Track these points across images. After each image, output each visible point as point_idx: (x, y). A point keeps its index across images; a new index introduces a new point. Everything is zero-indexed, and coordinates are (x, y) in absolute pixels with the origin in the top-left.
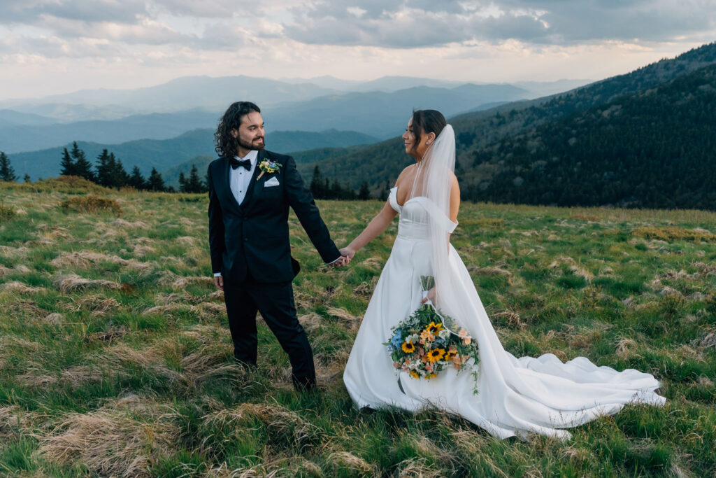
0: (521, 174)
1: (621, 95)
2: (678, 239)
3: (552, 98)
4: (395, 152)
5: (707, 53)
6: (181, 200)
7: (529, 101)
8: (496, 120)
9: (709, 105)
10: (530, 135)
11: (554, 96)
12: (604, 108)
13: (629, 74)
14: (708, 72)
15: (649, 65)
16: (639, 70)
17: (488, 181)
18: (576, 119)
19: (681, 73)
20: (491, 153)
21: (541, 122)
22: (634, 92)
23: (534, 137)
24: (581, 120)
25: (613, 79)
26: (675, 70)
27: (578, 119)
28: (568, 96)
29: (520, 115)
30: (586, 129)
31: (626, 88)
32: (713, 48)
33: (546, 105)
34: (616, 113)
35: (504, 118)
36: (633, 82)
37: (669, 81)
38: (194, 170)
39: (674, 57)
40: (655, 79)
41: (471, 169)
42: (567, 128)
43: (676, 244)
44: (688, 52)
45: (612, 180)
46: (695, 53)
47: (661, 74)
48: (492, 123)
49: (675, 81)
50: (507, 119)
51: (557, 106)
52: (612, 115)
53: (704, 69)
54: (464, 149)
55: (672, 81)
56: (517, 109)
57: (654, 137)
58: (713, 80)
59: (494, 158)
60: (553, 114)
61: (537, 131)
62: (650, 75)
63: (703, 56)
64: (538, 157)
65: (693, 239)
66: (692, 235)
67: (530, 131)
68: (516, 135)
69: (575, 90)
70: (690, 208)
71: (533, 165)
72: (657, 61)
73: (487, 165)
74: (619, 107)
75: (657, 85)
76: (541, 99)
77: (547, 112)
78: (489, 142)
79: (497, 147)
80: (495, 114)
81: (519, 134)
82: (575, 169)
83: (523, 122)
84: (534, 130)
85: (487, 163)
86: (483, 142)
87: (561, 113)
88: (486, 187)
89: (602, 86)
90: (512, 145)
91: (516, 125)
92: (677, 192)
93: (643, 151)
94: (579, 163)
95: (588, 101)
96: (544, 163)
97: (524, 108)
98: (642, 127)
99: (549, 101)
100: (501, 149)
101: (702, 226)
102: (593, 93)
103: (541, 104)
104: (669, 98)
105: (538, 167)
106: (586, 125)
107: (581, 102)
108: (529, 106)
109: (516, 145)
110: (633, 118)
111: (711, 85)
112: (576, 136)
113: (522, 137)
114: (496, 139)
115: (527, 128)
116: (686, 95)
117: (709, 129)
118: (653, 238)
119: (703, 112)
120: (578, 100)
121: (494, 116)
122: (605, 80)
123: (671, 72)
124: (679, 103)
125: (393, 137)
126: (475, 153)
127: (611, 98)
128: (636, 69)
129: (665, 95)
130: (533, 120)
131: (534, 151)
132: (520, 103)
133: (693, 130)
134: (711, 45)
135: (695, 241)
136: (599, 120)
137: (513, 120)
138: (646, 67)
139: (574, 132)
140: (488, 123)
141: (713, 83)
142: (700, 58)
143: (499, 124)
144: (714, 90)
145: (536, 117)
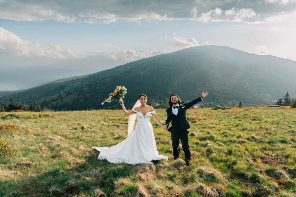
0: (82, 98)
1: (110, 75)
4: (36, 92)
5: (132, 64)
7: (82, 76)
9: (134, 78)
10: (84, 86)
11: (90, 75)
12: (106, 78)
14: (133, 69)
17: (72, 101)
19: (126, 70)
21: (87, 82)
22: (113, 74)
23: (86, 87)
27: (99, 81)
28: (94, 75)
29: (80, 80)
31: (111, 73)
33: (88, 77)
34: (110, 80)
35: (75, 81)
36: (113, 71)
37: (123, 71)
39: (123, 65)
41: (65, 97)
42: (96, 84)
44: (127, 64)
47: (120, 69)
48: (71, 82)
51: (91, 77)
52: (108, 80)
54: (62, 91)
56: (79, 78)
59: (73, 93)
60: (90, 80)
61: (86, 85)
62: (117, 69)
64: (87, 93)
67: (84, 85)
68: (80, 86)
69: (96, 73)
71: (86, 95)
72: (119, 66)
73: (71, 96)
74: (110, 78)
75: (120, 72)
76: (86, 75)
78: (71, 89)
79: (74, 90)
82: (99, 97)
83: (81, 82)
85: (71, 95)
86: (68, 88)
87: (93, 80)
89: (104, 72)
90: (79, 90)
91: (79, 83)
94: (100, 95)
95: (101, 76)
96: (90, 95)
97: (81, 78)
100: (75, 91)
102: (102, 74)
103: (86, 77)
104: (124, 76)
105: (88, 96)
106: (101, 83)
107: (98, 77)
109: (80, 89)
113: (82, 87)
114: (73, 87)
116: (128, 75)
119: (133, 80)
121: (71, 80)
122: (105, 70)
123: (123, 69)
124: (126, 77)
126: (66, 92)
127: (107, 76)
128: (113, 68)
129: (122, 75)
131: (86, 91)
132: (79, 76)
134: (132, 62)
136: (105, 82)
138: (116, 67)
139: (98, 85)
140: (69, 82)
141: (134, 72)
142: (130, 65)
143: (73, 83)
144: (135, 74)
145: (85, 81)
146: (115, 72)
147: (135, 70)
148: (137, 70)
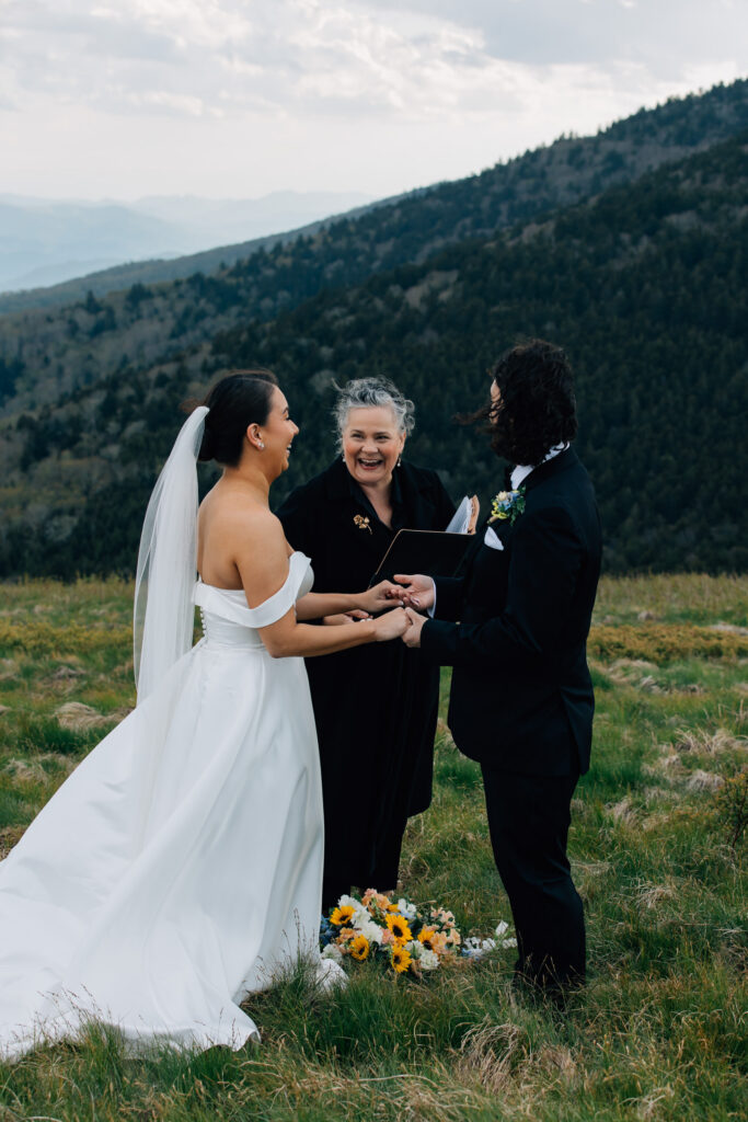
1: (454, 239)
2: (683, 654)
3: (255, 250)
5: (683, 122)
7: (184, 260)
8: (84, 319)
9: (697, 268)
10: (194, 363)
11: (260, 244)
12: (410, 279)
13: (474, 178)
14: (689, 175)
15: (528, 153)
16: (499, 168)
18: (329, 315)
19: (617, 177)
20: (77, 424)
21: (225, 323)
22: (489, 232)
24: (344, 316)
25: (430, 193)
26: (600, 169)
27: (336, 311)
28: (301, 244)
29: (159, 302)
30: (361, 343)
31: (468, 221)
32: (696, 108)
33: (239, 271)
34: (444, 296)
35: (110, 311)
36: (486, 203)
37: (584, 200)
39: (594, 133)
40: (544, 194)
41: (16, 475)
42: (303, 341)
43: (677, 667)
44: (632, 119)
46: (649, 121)
47: (562, 178)
48: (73, 329)
49: (601, 202)
50: (120, 314)
51: (269, 272)
52: (431, 299)
53: (676, 167)
55: (593, 201)
58: (702, 199)
59: (87, 439)
60: (261, 297)
61: (216, 350)
62: (531, 182)
63: (672, 129)
65: (716, 653)
66: (715, 642)
67: (194, 351)
68: (151, 366)
69: (320, 226)
70: (669, 568)
72: (549, 143)
73: (68, 461)
74: (453, 276)
75: (552, 212)
76: (219, 251)
77: (242, 292)
78: (68, 387)
79: (94, 402)
80: (83, 298)
81: (161, 361)
83: (170, 323)
84: (207, 347)
85: (66, 453)
86: (49, 389)
87: (284, 295)
88: (67, 532)
89: (397, 214)
90: (141, 397)
91: (148, 334)
92: (629, 523)
95: (360, 259)
97: (169, 280)
99: (246, 258)
100: (108, 409)
101: (726, 617)
102: (372, 233)
103: (223, 266)
104: (591, 250)
106: (360, 329)
107: (339, 263)
108: (184, 274)
109: (154, 395)
110: (495, 309)
111: (700, 212)
113: (170, 369)
114: (89, 377)
115: (184, 341)
116: (635, 242)
117: (701, 341)
118: (619, 656)
119: (683, 290)
120: (332, 255)
121: (79, 306)
122: (406, 194)
123: (589, 174)
126: (24, 423)
127: (426, 250)
128: (491, 166)
129: (576, 242)
130: (202, 315)
132: (158, 265)
133: (659, 342)
134: (690, 98)
135: (724, 658)
136: (398, 316)
137: (139, 317)
138: (518, 159)
139: (326, 352)
140: (59, 327)
141: (705, 206)
142: (663, 135)
143: (97, 331)
144: (709, 229)
145: (210, 308)
146: (512, 213)
147: (717, 184)
148: (730, 180)
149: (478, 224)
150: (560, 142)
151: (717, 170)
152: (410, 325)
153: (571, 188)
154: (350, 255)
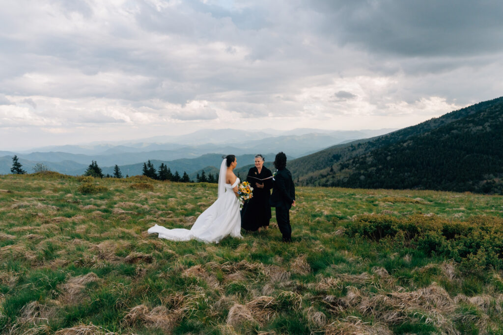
0: (364, 174)
1: (413, 135)
3: (378, 138)
4: (302, 164)
5: (455, 115)
6: (188, 186)
7: (367, 139)
8: (351, 148)
9: (457, 139)
10: (367, 155)
11: (379, 136)
12: (404, 142)
13: (417, 125)
14: (456, 124)
15: (426, 121)
16: (421, 124)
17: (347, 178)
18: (390, 148)
19: (443, 124)
20: (348, 164)
21: (373, 149)
22: (419, 134)
23: (370, 156)
24: (393, 148)
25: (409, 128)
26: (439, 123)
28: (386, 137)
29: (363, 146)
30: (395, 152)
31: (415, 132)
33: (376, 141)
34: (410, 144)
35: (355, 147)
36: (418, 129)
37: (436, 129)
38: (203, 173)
39: (438, 117)
40: (429, 128)
41: (339, 172)
42: (386, 152)
44: (446, 115)
45: (409, 177)
46: (449, 115)
47: (432, 125)
48: (349, 150)
49: (440, 128)
50: (356, 148)
51: (381, 141)
52: (408, 145)
53: (454, 122)
54: (335, 162)
55: (438, 129)
56: (361, 143)
57: (430, 156)
58: (458, 128)
59: (350, 167)
60: (379, 145)
61: (371, 153)
62: (427, 126)
63: (453, 116)
64: (371, 166)
67: (368, 153)
69: (390, 134)
70: (449, 190)
71: (370, 170)
72: (430, 119)
73: (347, 170)
74: (412, 141)
75: (430, 130)
76: (373, 138)
77: (376, 144)
78: (348, 158)
81: (362, 155)
82: (391, 172)
83: (364, 149)
84: (370, 153)
86: (345, 159)
87: (383, 145)
88: (346, 181)
89: (403, 131)
90: (359, 160)
91: (361, 151)
92: (443, 182)
93: (424, 163)
94: (392, 169)
95: (396, 139)
96: (375, 168)
97: (364, 142)
98: (424, 151)
100: (353, 162)
102: (398, 134)
103: (373, 140)
104: (437, 137)
105: (372, 170)
106: (395, 150)
107: (393, 139)
108: (367, 141)
109: (361, 160)
110: (419, 147)
112: (391, 155)
113: (363, 156)
114: (351, 157)
115: (366, 152)
116: (445, 135)
117: (458, 152)
119: (454, 143)
120: (391, 138)
121: (350, 146)
122: (405, 128)
123: (437, 124)
124: (442, 139)
125: (301, 156)
126: (340, 164)
127: (408, 137)
129: (434, 135)
130: (369, 148)
131: (370, 163)
132: (363, 140)
133: (449, 152)
134: (457, 111)
136: (402, 148)
137: (359, 148)
139: (389, 153)
140: (347, 149)
141: (459, 129)
142: (451, 117)
143: (353, 150)
144: (459, 133)
145: (371, 147)
146: (423, 131)
147: (461, 125)
148: (464, 124)
149: (417, 133)
150: (432, 119)
151: (461, 123)
152: (404, 149)
153: (435, 127)
154: (394, 138)
